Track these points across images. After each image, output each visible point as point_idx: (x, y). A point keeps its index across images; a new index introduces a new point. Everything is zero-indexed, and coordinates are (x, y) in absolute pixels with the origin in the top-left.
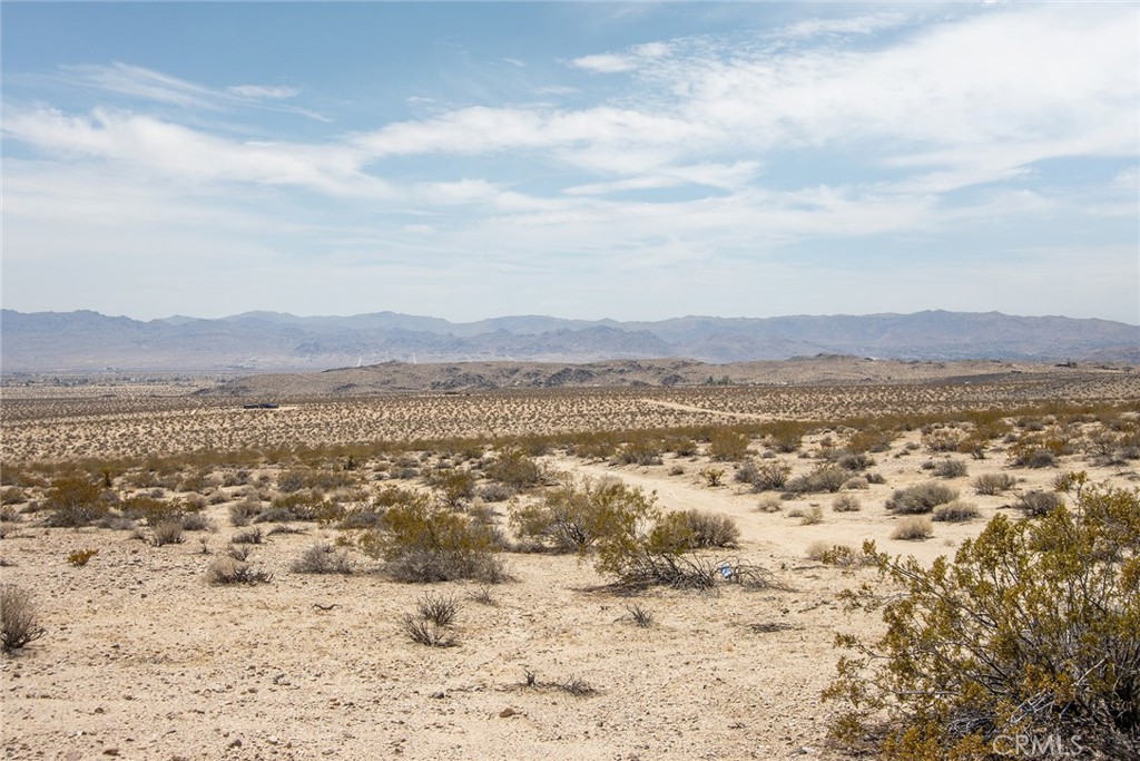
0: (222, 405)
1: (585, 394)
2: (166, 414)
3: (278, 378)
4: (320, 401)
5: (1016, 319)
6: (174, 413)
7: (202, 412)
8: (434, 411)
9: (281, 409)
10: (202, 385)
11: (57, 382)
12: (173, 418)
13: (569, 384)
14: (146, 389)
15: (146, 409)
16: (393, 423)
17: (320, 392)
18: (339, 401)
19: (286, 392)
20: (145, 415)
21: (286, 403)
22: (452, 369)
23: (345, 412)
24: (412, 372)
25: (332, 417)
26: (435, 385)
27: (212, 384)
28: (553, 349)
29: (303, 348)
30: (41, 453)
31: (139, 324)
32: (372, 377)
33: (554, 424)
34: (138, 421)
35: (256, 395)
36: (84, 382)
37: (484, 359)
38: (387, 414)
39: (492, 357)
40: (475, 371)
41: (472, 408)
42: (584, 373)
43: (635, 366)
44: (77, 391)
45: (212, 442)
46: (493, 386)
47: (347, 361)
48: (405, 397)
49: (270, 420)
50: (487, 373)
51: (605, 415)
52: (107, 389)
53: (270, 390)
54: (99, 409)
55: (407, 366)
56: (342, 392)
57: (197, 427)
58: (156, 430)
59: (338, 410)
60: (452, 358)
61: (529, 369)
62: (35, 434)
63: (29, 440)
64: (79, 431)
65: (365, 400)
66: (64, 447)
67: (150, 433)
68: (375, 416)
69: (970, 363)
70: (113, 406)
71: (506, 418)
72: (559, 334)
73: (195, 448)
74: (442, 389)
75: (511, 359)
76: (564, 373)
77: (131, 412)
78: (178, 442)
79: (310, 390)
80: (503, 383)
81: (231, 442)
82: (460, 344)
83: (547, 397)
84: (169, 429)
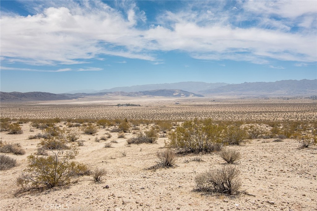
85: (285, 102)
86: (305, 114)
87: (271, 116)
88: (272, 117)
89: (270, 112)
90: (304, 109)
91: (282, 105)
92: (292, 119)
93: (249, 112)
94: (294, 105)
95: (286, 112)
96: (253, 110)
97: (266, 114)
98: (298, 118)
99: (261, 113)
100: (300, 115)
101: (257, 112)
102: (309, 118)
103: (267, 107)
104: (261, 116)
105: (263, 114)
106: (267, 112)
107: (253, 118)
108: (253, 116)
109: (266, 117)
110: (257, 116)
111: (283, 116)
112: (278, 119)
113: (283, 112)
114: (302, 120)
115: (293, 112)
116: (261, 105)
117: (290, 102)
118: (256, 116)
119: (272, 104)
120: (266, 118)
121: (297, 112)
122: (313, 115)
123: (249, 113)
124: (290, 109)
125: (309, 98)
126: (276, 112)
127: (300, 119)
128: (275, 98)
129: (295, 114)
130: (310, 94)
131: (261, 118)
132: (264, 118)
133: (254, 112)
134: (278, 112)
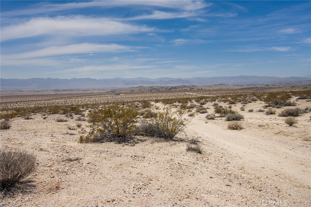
0: (111, 94)
1: (175, 92)
2: (101, 96)
3: (121, 89)
4: (128, 93)
5: (258, 77)
6: (103, 96)
7: (107, 95)
8: (148, 95)
9: (121, 95)
10: (108, 91)
11: (83, 90)
12: (102, 96)
13: (173, 90)
14: (98, 91)
15: (98, 95)
16: (140, 97)
17: (128, 92)
18: (131, 93)
19: (122, 92)
20: (98, 96)
21: (122, 94)
22: (151, 87)
23: (132, 95)
24: (144, 88)
25: (130, 96)
26: (149, 90)
27: (110, 90)
28: (170, 83)
29: (125, 84)
30: (80, 103)
31: (97, 80)
32: (138, 89)
33: (169, 97)
34: (96, 97)
35: (117, 92)
36: (88, 90)
37: (158, 85)
38: (139, 96)
39: (159, 85)
40: (155, 88)
41: (155, 94)
42: (175, 88)
43: (185, 86)
44: (87, 92)
45: (109, 101)
46: (159, 90)
47: (133, 86)
48: (143, 92)
49: (119, 97)
50: (158, 88)
51: (178, 95)
52: (92, 92)
53: (120, 91)
54: (90, 95)
55: (144, 87)
56: (132, 92)
57: (106, 98)
58: (99, 99)
59: (131, 95)
60: (152, 85)
61: (165, 87)
62: (79, 99)
63: (78, 100)
64: (87, 99)
65: (136, 93)
66: (84, 102)
67: (98, 99)
68: (137, 96)
69: (248, 85)
70: (93, 95)
71: (160, 96)
72: (171, 81)
73: (106, 102)
74: (150, 91)
75: (162, 85)
76: (172, 88)
77: (95, 95)
78: (103, 101)
79: (126, 91)
80: (161, 90)
81: (112, 101)
82: (153, 83)
83: (168, 92)
84: (101, 98)
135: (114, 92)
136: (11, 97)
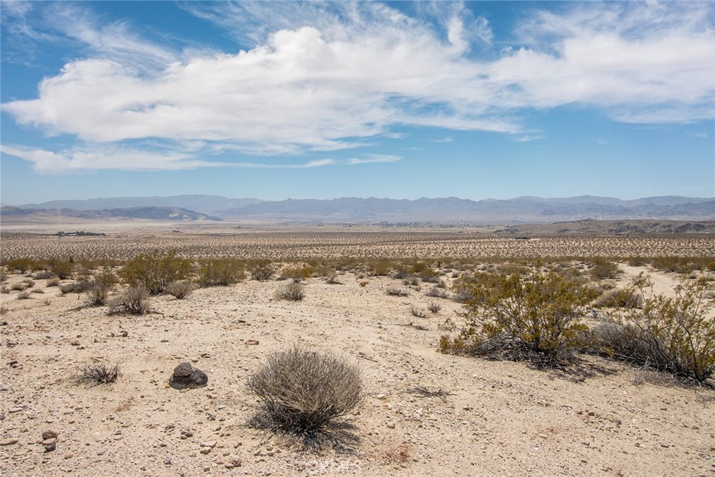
0: (505, 238)
1: (698, 237)
2: (482, 240)
3: (532, 226)
4: (550, 237)
6: (485, 240)
7: (497, 240)
8: (608, 243)
9: (532, 240)
10: (499, 228)
11: (441, 226)
12: (485, 242)
13: (689, 232)
14: (476, 230)
15: (474, 238)
16: (585, 248)
17: (551, 233)
18: (559, 237)
19: (535, 233)
20: (473, 240)
21: (535, 237)
22: (620, 223)
23: (562, 242)
24: (598, 224)
25: (555, 244)
26: (610, 231)
27: (503, 228)
28: (682, 213)
29: (545, 213)
30: (432, 254)
31: (474, 202)
32: (579, 226)
33: (676, 252)
34: (470, 243)
35: (521, 233)
36: (452, 226)
37: (639, 218)
38: (582, 244)
39: (644, 217)
40: (632, 224)
41: (629, 243)
42: (699, 226)
44: (448, 230)
45: (499, 253)
46: (643, 232)
47: (566, 218)
48: (593, 236)
49: (526, 244)
50: (640, 226)
51: (709, 249)
52: (460, 229)
53: (528, 231)
54: (455, 237)
55: (596, 221)
56: (562, 233)
57: (494, 246)
58: (477, 247)
59: (559, 241)
60: (621, 218)
61: (665, 224)
62: (431, 246)
63: (429, 249)
64: (447, 246)
65: (573, 237)
66: (441, 252)
67: (474, 248)
68: (576, 244)
70: (462, 236)
71: (647, 248)
72: (685, 205)
73: (492, 255)
74: (614, 233)
75: (655, 218)
76: (687, 226)
77: (468, 239)
78: (485, 252)
79: (546, 232)
80: (649, 230)
81: (508, 254)
82: (626, 211)
83: (674, 238)
84: (482, 247)
85: (346, 230)
86: (371, 249)
87: (324, 251)
88: (326, 252)
89: (323, 245)
90: (371, 240)
91: (341, 234)
92: (354, 256)
93: (293, 245)
94: (358, 235)
95: (347, 245)
96: (300, 243)
97: (318, 249)
98: (361, 254)
99: (311, 246)
100: (364, 249)
101: (305, 246)
102: (376, 253)
103: (321, 237)
104: (311, 251)
105: (314, 248)
106: (320, 245)
107: (298, 255)
108: (299, 252)
109: (317, 253)
110: (305, 251)
111: (342, 251)
112: (335, 255)
113: (342, 245)
114: (366, 257)
115: (356, 245)
116: (312, 235)
117: (352, 230)
118: (303, 251)
119: (328, 233)
120: (318, 255)
121: (361, 245)
122: (382, 250)
123: (293, 247)
124: (353, 240)
125: (377, 224)
126: (332, 245)
127: (363, 256)
128: (332, 224)
129: (358, 247)
130: (379, 220)
131: (311, 255)
132: (314, 255)
133: (301, 246)
134: (336, 245)
135: (515, 233)
136: (302, 235)
